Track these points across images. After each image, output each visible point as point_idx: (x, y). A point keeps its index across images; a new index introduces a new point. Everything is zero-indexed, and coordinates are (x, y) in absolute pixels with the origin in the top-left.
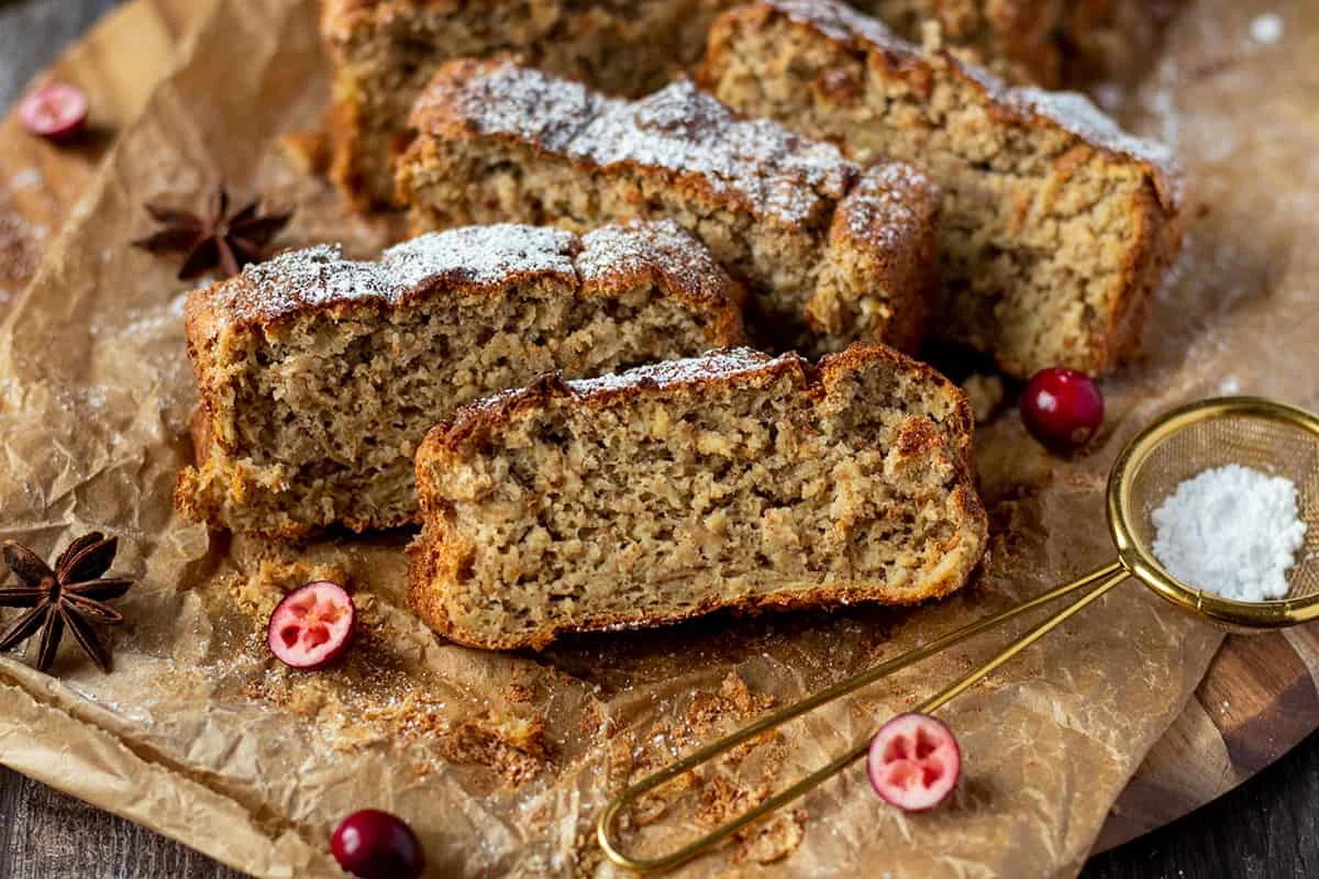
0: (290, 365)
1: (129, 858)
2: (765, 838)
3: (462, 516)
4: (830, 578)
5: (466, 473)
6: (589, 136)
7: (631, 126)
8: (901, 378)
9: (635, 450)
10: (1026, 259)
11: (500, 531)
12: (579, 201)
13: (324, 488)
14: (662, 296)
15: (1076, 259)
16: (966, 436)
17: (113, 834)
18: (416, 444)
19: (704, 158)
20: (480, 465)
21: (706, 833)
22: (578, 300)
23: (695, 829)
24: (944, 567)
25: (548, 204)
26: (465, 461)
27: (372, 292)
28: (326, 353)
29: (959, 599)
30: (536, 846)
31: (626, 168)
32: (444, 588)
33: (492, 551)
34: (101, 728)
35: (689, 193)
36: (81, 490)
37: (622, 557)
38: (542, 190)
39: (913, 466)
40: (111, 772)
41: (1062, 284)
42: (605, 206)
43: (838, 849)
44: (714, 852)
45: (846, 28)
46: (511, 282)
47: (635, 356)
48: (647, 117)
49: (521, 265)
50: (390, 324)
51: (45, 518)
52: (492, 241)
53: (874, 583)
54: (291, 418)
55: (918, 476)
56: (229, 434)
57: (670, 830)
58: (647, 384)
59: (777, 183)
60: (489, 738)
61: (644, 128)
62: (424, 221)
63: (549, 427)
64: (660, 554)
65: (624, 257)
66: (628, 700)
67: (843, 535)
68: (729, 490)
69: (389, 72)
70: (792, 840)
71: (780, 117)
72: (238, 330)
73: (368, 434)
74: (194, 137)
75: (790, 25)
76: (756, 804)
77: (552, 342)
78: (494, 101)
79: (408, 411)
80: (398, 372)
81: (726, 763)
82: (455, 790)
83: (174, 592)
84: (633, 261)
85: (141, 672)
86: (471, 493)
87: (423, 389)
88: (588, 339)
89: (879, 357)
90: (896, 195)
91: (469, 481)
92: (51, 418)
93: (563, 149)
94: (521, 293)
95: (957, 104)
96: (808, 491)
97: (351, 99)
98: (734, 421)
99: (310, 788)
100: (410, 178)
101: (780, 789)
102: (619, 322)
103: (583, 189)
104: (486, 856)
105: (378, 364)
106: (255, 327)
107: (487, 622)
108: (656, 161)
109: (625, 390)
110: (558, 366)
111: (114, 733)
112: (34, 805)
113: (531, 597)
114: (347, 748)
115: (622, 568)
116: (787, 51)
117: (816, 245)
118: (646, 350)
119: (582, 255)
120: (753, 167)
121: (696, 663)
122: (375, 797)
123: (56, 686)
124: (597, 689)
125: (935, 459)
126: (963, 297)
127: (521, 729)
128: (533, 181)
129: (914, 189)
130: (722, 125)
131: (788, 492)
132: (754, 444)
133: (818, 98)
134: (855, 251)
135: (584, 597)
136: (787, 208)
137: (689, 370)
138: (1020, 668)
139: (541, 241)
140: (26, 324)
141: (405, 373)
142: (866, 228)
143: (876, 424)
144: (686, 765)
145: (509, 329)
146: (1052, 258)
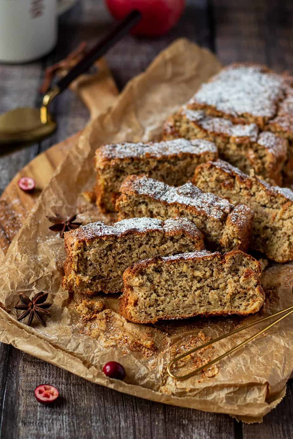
0: (92, 251)
1: (49, 373)
2: (209, 371)
3: (135, 290)
4: (226, 308)
5: (137, 279)
6: (166, 196)
7: (176, 193)
8: (243, 258)
9: (178, 275)
10: (275, 230)
11: (145, 294)
12: (163, 212)
13: (98, 282)
14: (184, 236)
15: (287, 230)
16: (260, 274)
17: (45, 368)
18: (123, 272)
19: (195, 202)
20: (140, 277)
21: (194, 370)
22: (164, 237)
23: (192, 369)
24: (254, 306)
25: (154, 213)
26: (136, 276)
27: (113, 233)
28: (101, 248)
29: (257, 314)
30: (153, 372)
31: (175, 204)
32: (130, 308)
33: (142, 299)
34: (45, 340)
35: (191, 211)
36: (37, 281)
37: (175, 301)
38: (153, 209)
39: (247, 281)
40: (47, 351)
41: (284, 236)
42: (169, 213)
43: (228, 374)
44: (197, 374)
45: (230, 170)
46: (147, 232)
47: (177, 252)
48: (180, 191)
49: (150, 228)
50: (117, 241)
51: (28, 288)
52: (142, 222)
53: (237, 309)
54: (91, 264)
55: (248, 283)
56: (76, 268)
57: (186, 369)
58: (182, 258)
59: (213, 209)
60: (141, 345)
61: (180, 194)
62: (122, 216)
63: (157, 268)
64: (184, 301)
65: (175, 227)
66: (175, 337)
67: (229, 297)
68: (201, 285)
69: (113, 177)
70: (216, 372)
71: (213, 192)
72: (79, 242)
73: (110, 269)
74: (61, 192)
75: (216, 169)
76: (207, 363)
77: (157, 247)
78: (142, 186)
79: (120, 264)
80: (118, 254)
81: (199, 353)
82: (133, 358)
83: (61, 307)
84: (178, 228)
85: (54, 327)
86: (138, 284)
87: (125, 258)
88: (166, 247)
89: (239, 253)
90: (243, 213)
91: (137, 281)
92: (29, 263)
93: (159, 199)
94: (150, 235)
95: (258, 190)
96: (221, 286)
97: (103, 184)
98: (203, 268)
99: (97, 356)
100: (120, 204)
101: (213, 359)
102: (174, 243)
103: (164, 209)
104: (141, 374)
105: (114, 251)
106: (84, 241)
107: (141, 316)
108: (183, 202)
109: (176, 260)
110: (158, 253)
111: (48, 342)
112: (24, 360)
113: (152, 311)
114: (106, 346)
115: (174, 304)
116: (215, 175)
117: (223, 225)
118: (180, 250)
119: (165, 226)
120: (207, 205)
121: (191, 328)
122: (114, 359)
123: (33, 330)
124: (167, 334)
125: (253, 279)
126: (258, 239)
127: (149, 343)
128: (151, 207)
129: (247, 211)
130: (199, 194)
131: (216, 286)
132: (208, 274)
133: (223, 188)
134: (233, 227)
135: (165, 311)
136: (216, 215)
137: (192, 255)
138: (273, 331)
139: (154, 222)
140: (21, 239)
141: (120, 254)
142: (235, 221)
143: (238, 270)
144: (189, 353)
145: (147, 244)
146: (281, 230)
